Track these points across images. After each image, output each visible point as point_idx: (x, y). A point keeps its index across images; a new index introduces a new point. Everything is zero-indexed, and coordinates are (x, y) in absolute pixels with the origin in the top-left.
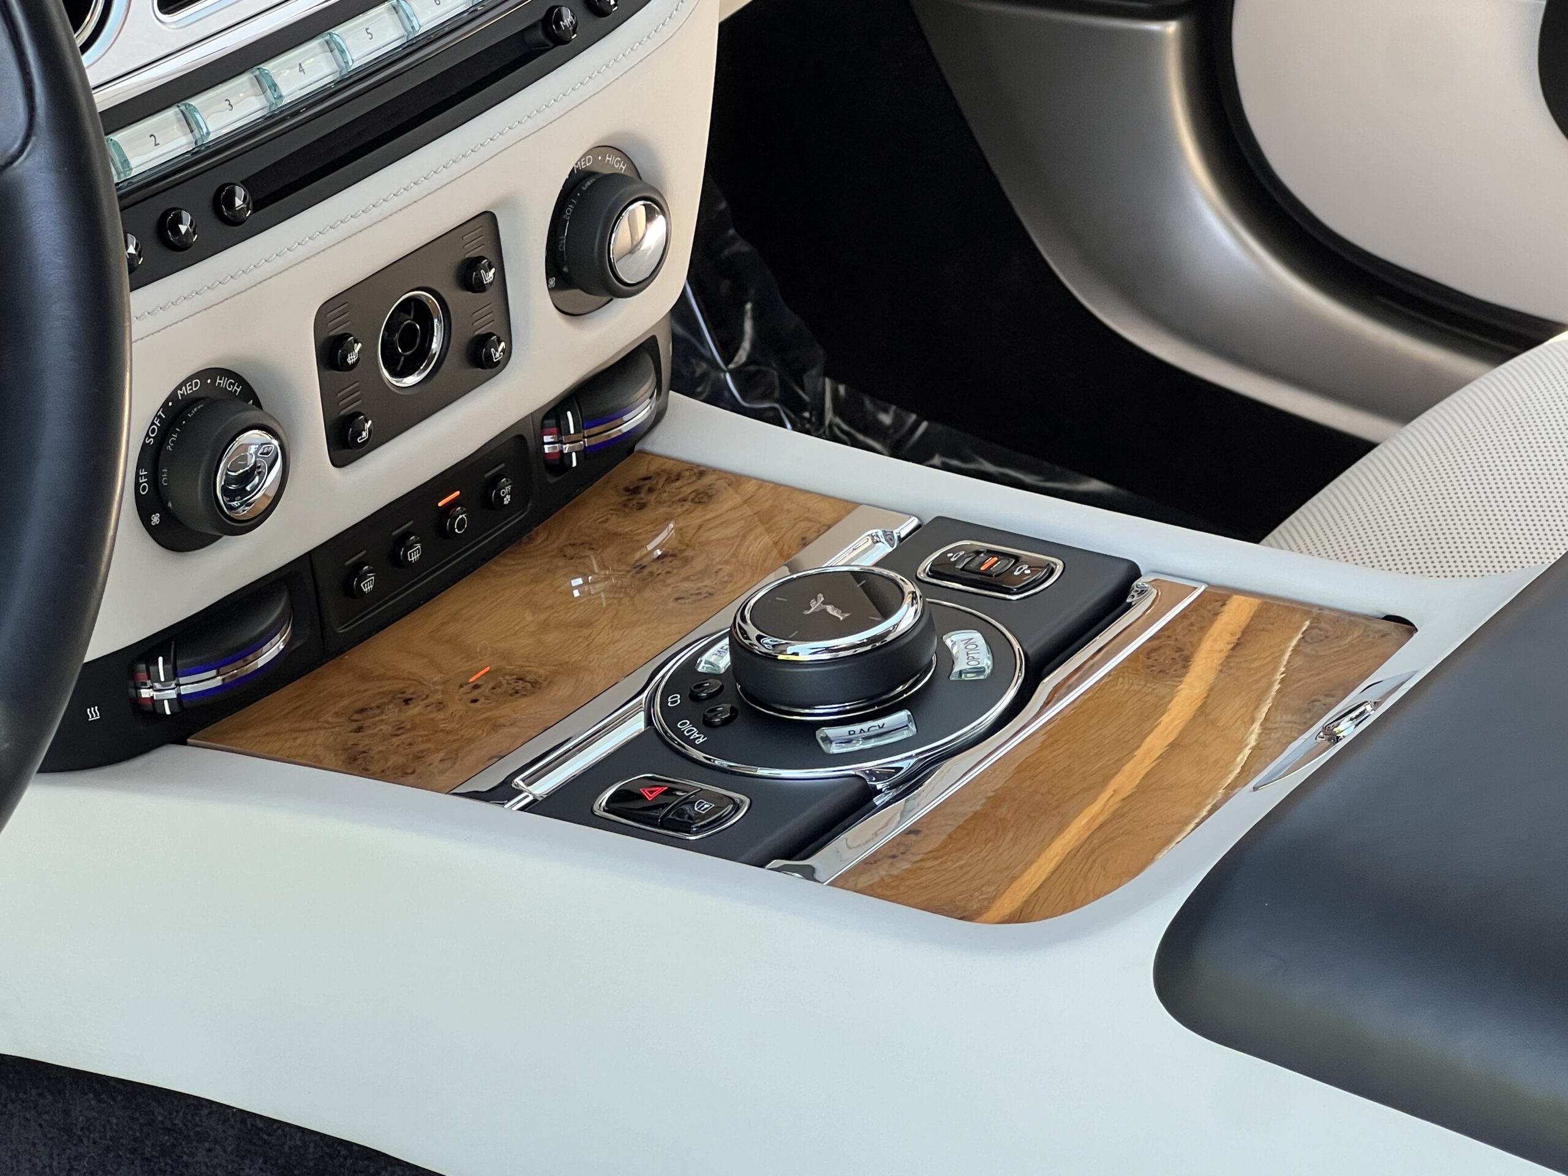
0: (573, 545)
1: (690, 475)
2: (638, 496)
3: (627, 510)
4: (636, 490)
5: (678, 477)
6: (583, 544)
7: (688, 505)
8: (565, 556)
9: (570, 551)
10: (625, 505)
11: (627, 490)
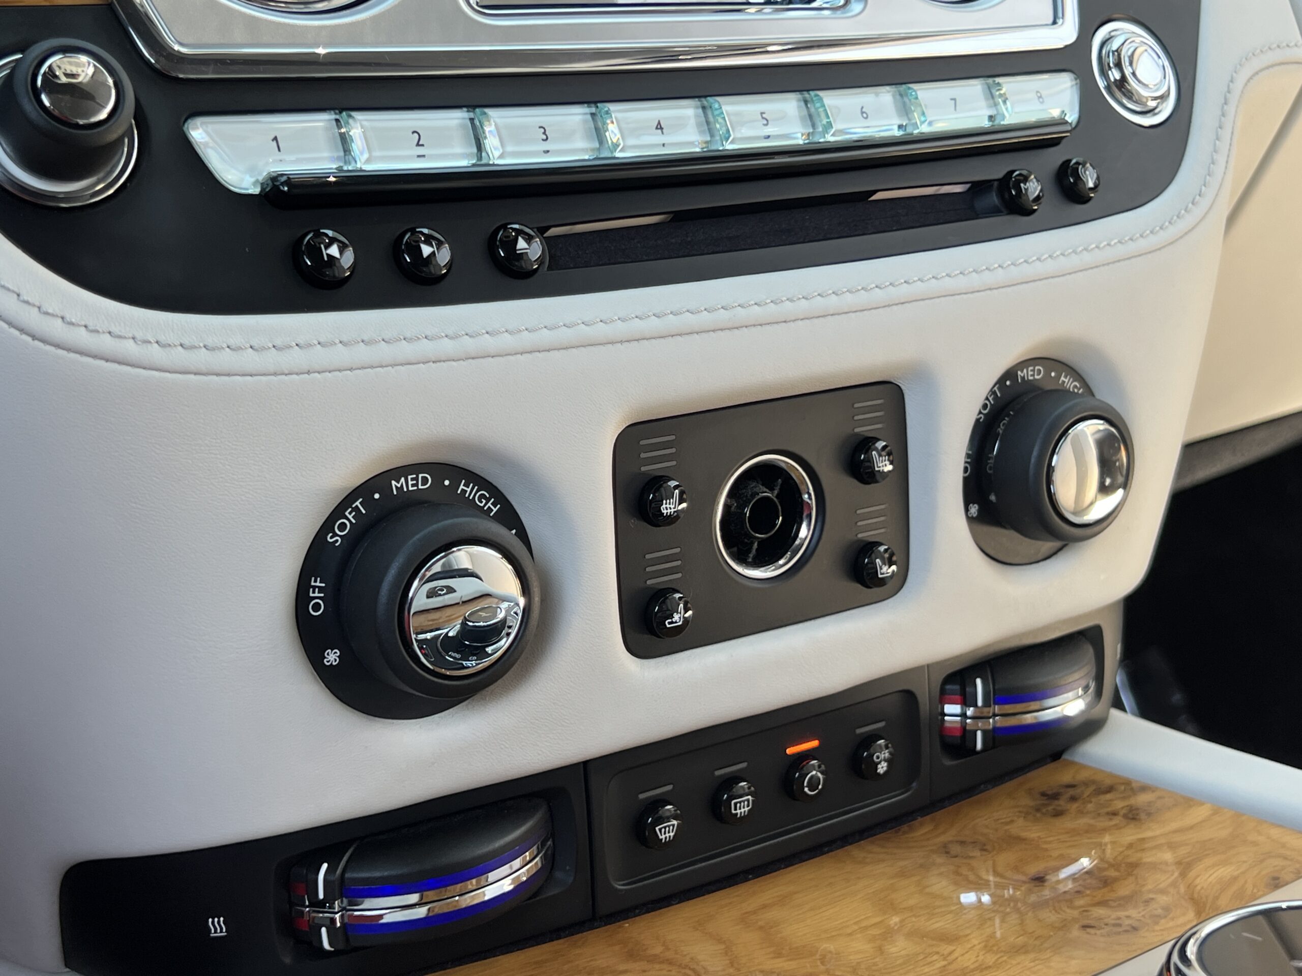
0: (962, 843)
1: (1125, 790)
2: (1056, 802)
3: (1038, 815)
4: (1055, 796)
5: (1110, 789)
6: (974, 843)
7: (1117, 820)
8: (947, 853)
9: (956, 849)
10: (1038, 810)
11: (1043, 794)
